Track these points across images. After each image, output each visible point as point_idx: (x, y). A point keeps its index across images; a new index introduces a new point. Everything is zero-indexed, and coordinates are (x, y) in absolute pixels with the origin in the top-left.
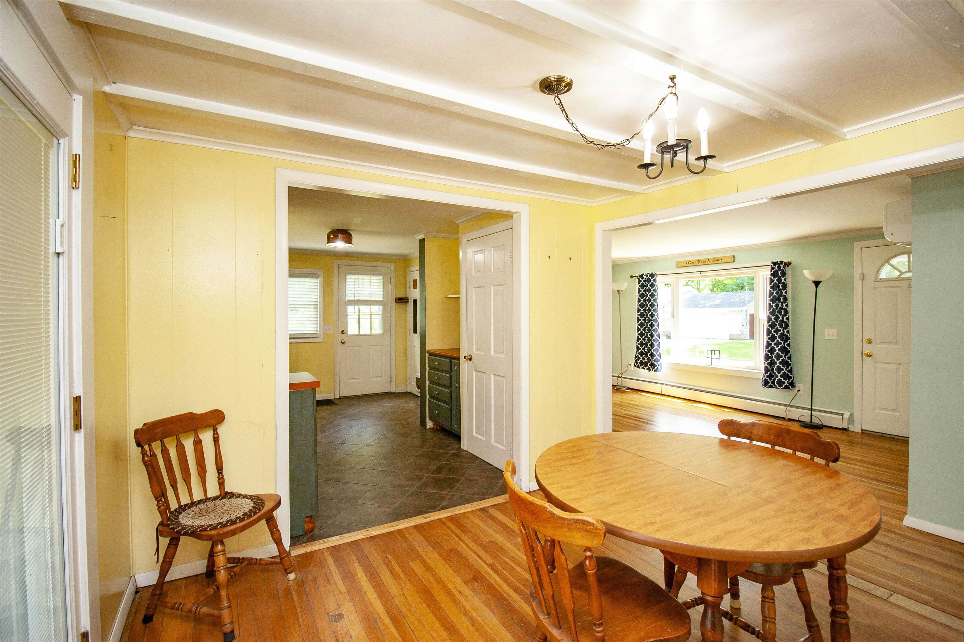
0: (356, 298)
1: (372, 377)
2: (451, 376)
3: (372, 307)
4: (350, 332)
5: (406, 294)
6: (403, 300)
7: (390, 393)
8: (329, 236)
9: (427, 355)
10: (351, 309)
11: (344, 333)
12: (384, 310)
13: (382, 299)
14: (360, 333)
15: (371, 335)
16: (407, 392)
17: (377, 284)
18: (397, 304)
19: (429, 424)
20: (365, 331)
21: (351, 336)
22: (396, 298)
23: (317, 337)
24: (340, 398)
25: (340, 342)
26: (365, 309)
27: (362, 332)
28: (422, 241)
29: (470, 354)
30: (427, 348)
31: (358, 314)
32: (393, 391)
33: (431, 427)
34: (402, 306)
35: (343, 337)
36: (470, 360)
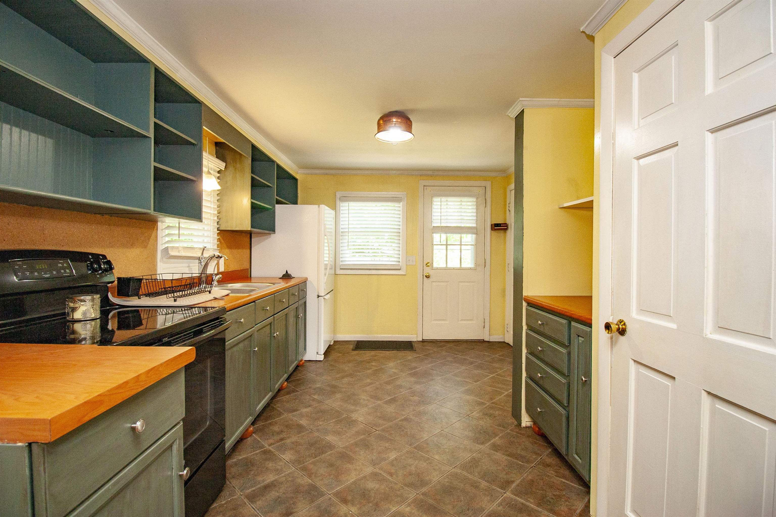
0: (443, 225)
1: (462, 320)
2: (569, 354)
3: (463, 235)
4: (435, 265)
5: (505, 219)
6: (500, 226)
7: (483, 341)
8: (379, 124)
9: (524, 304)
10: (437, 237)
11: (428, 266)
12: (477, 240)
13: (474, 225)
14: (448, 266)
15: (461, 269)
16: (504, 342)
17: (470, 207)
18: (494, 233)
19: (526, 421)
20: (454, 263)
21: (437, 269)
22: (492, 225)
23: (399, 269)
24: (423, 341)
25: (424, 276)
26: (454, 238)
27: (450, 265)
28: (519, 119)
29: (619, 319)
30: (525, 294)
32: (486, 339)
33: (529, 424)
34: (501, 233)
35: (427, 271)
36: (622, 332)
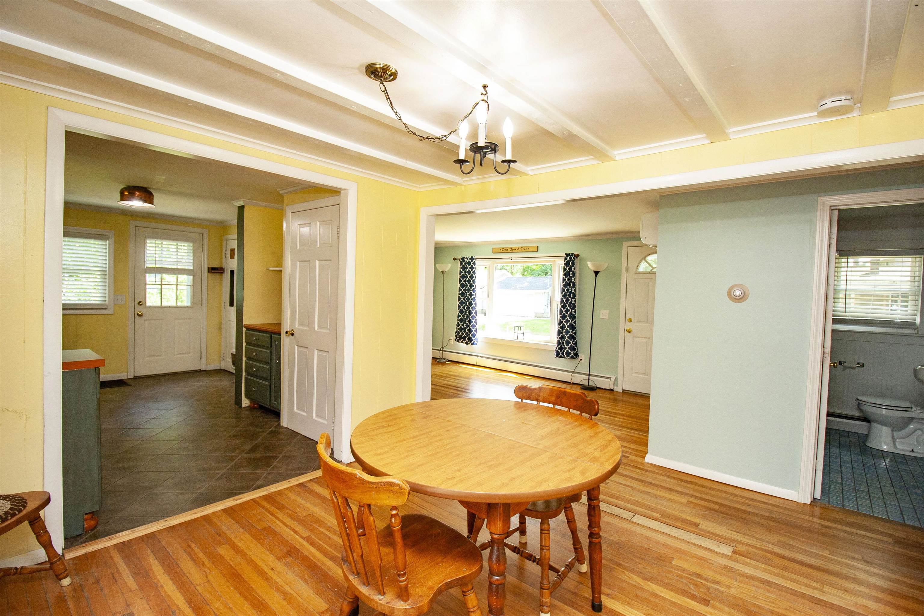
0: (157, 266)
1: (178, 354)
2: (271, 352)
3: (179, 276)
4: (149, 303)
5: (221, 263)
6: (217, 270)
7: (200, 371)
8: (122, 193)
9: (244, 329)
10: (150, 278)
11: (141, 305)
12: (194, 281)
13: (191, 268)
14: (163, 305)
15: (177, 307)
16: (221, 370)
17: (186, 251)
18: (210, 275)
19: (245, 402)
20: (169, 301)
21: (151, 307)
22: (209, 268)
23: (106, 309)
24: (135, 378)
25: (136, 315)
26: (169, 278)
27: (165, 304)
28: (241, 209)
29: (292, 329)
30: (244, 323)
31: (160, 283)
32: (203, 368)
33: (247, 405)
34: (217, 276)
35: (139, 309)
36: (293, 335)
